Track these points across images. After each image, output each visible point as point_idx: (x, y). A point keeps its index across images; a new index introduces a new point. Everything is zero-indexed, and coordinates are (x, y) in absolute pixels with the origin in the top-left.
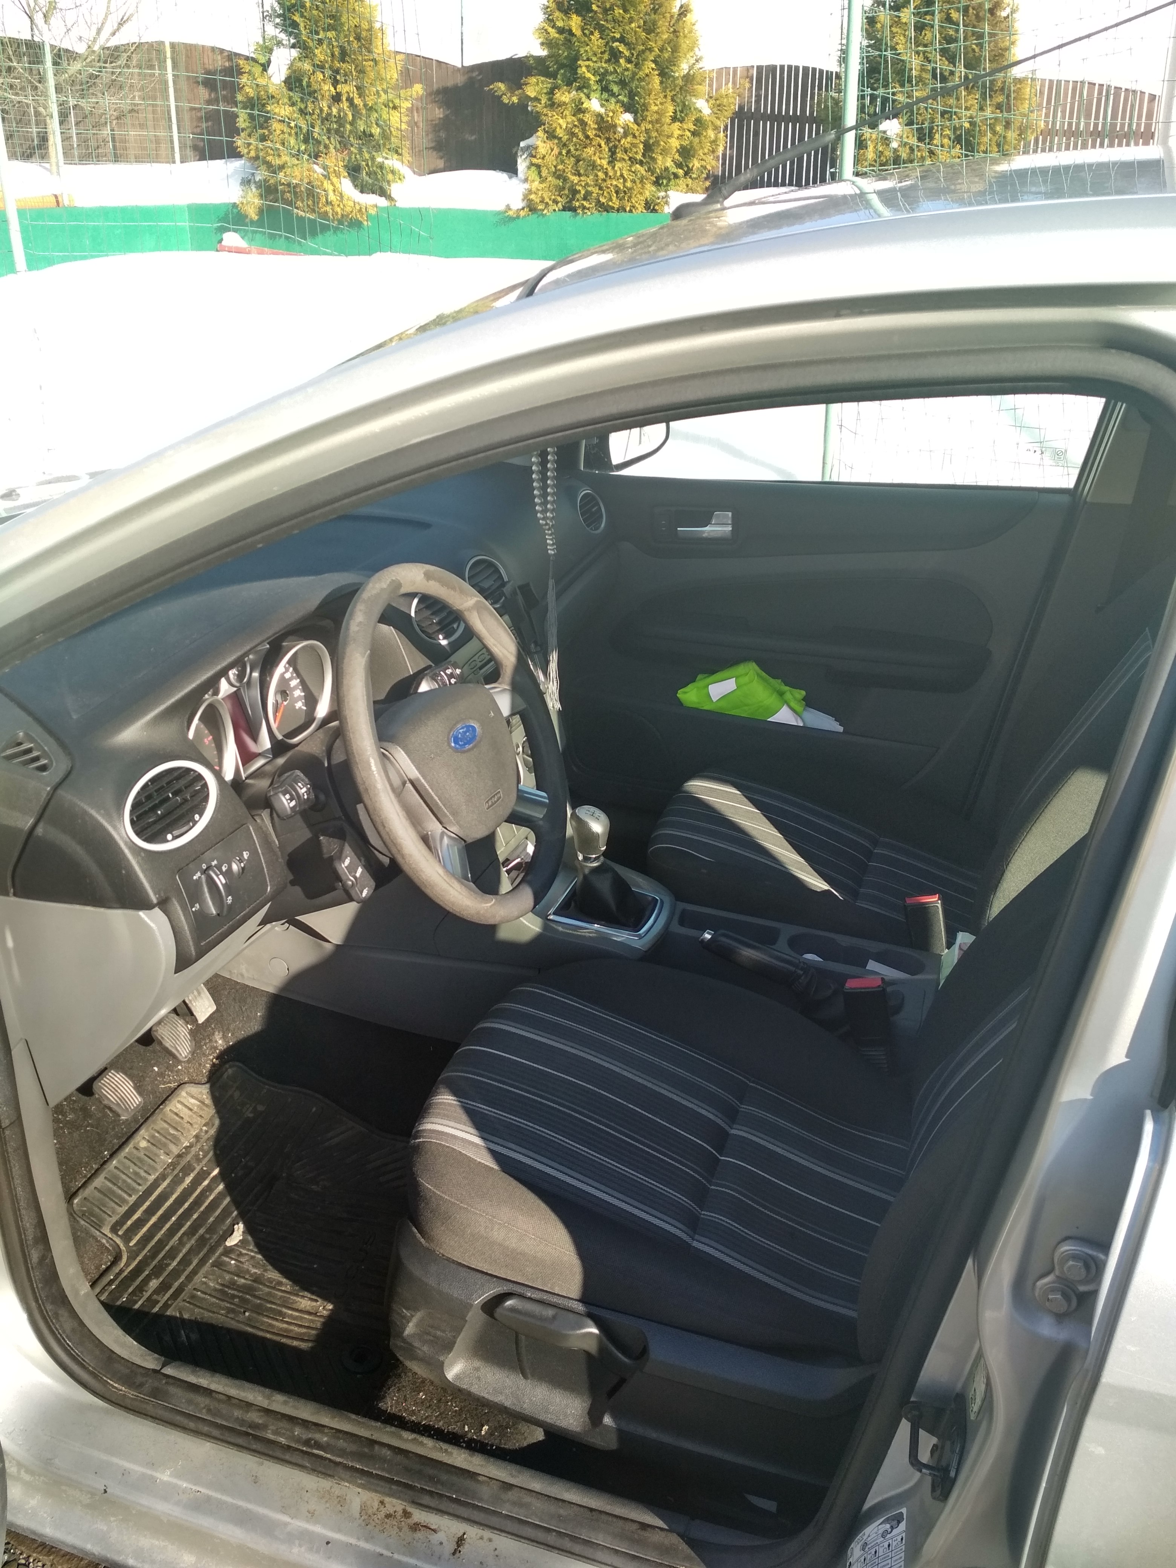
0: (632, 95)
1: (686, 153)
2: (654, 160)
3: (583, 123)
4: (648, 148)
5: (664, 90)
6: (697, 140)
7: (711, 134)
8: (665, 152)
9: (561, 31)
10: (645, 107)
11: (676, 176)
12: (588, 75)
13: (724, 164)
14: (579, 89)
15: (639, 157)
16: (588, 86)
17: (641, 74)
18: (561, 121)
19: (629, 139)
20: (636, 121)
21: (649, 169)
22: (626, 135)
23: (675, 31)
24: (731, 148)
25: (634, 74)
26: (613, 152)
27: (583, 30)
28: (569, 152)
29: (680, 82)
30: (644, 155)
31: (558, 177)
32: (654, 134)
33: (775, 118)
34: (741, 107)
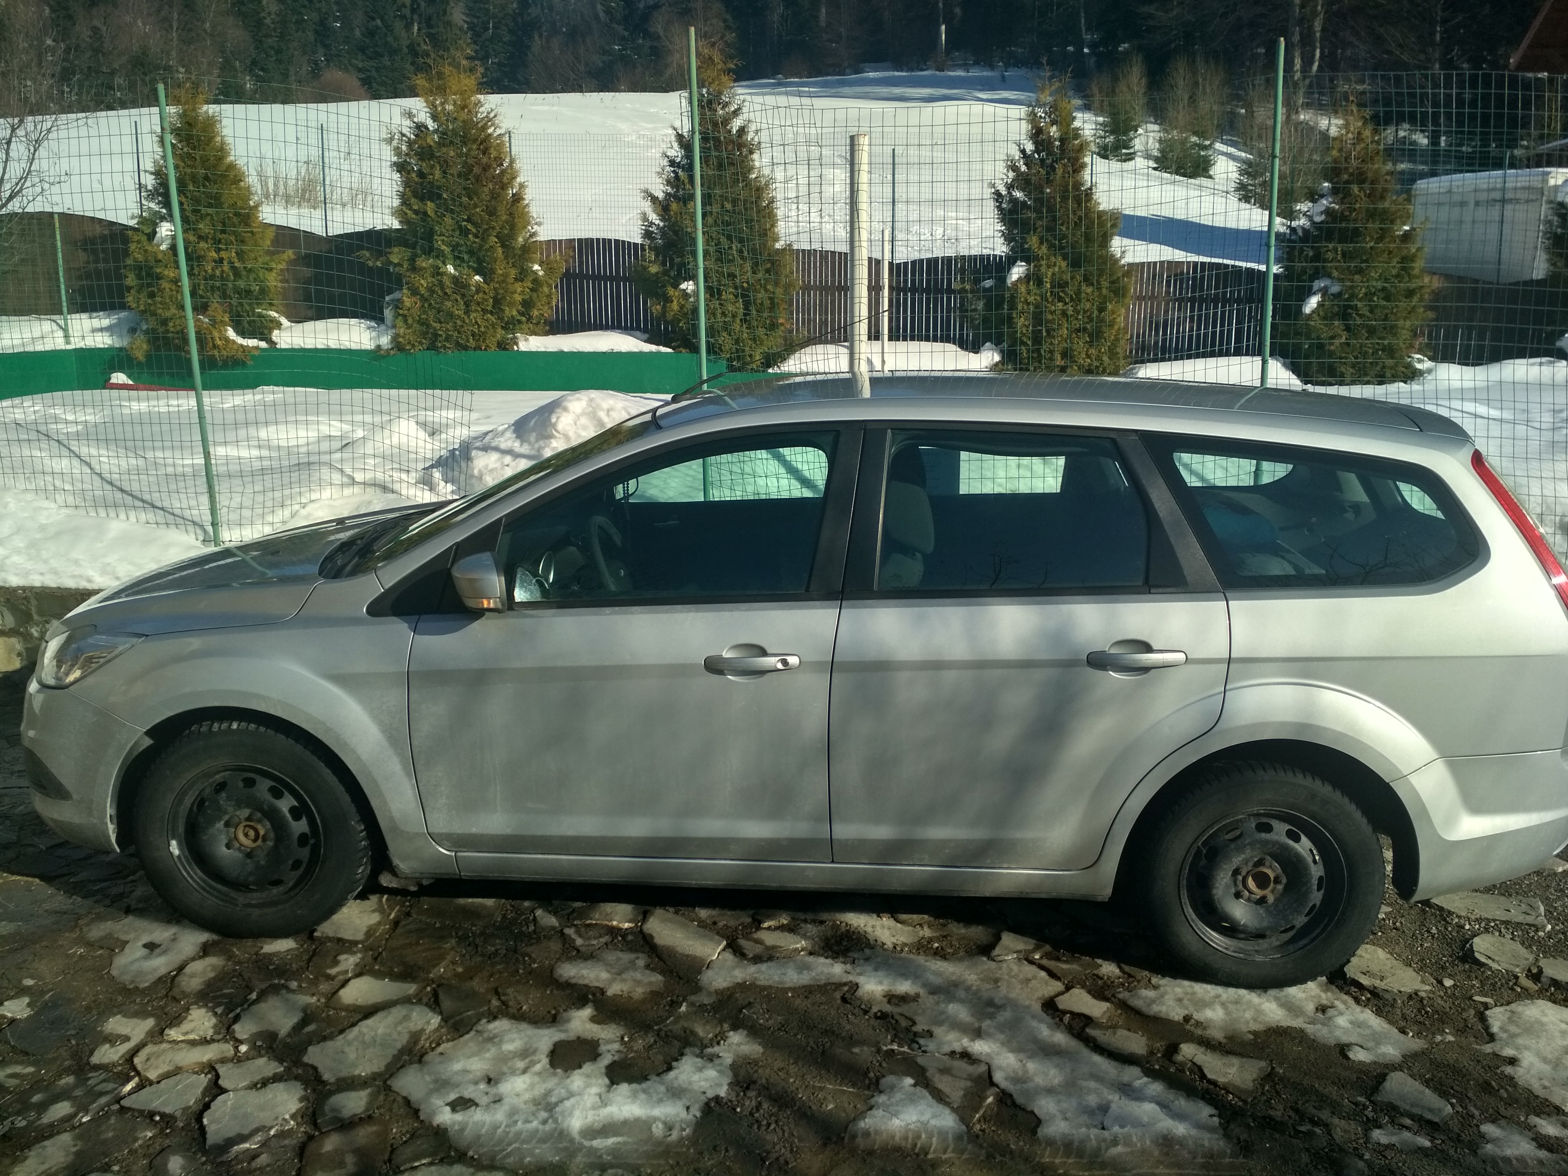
0: (480, 261)
1: (527, 304)
2: (503, 311)
3: (441, 285)
4: (497, 302)
5: (506, 258)
6: (535, 295)
7: (546, 290)
8: (511, 305)
9: (416, 212)
10: (493, 271)
11: (520, 322)
12: (443, 247)
13: (557, 312)
14: (437, 257)
15: (489, 308)
16: (444, 255)
17: (487, 246)
18: (422, 282)
19: (481, 295)
20: (485, 282)
21: (499, 318)
22: (478, 292)
23: (511, 214)
24: (562, 300)
25: (481, 247)
26: (467, 305)
27: (436, 212)
28: (430, 305)
29: (519, 253)
30: (493, 307)
31: (422, 324)
32: (501, 291)
33: (597, 278)
34: (568, 270)
